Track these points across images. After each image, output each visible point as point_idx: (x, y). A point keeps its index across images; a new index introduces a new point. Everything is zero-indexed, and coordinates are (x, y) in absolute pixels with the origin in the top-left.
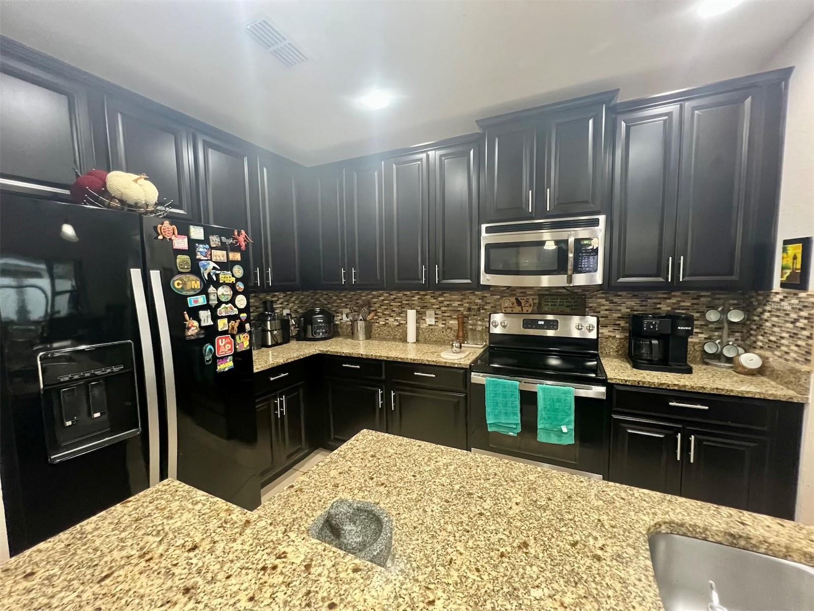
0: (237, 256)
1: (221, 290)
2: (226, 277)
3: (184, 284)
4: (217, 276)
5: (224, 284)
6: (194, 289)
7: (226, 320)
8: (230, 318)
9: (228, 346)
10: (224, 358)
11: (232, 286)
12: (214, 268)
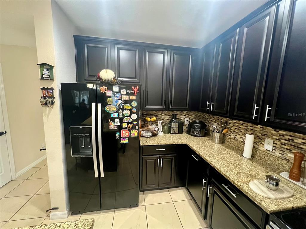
0: (134, 98)
1: (125, 112)
2: (127, 106)
3: (110, 108)
4: (123, 106)
5: (126, 109)
6: (114, 111)
7: (126, 124)
8: (128, 123)
9: (127, 134)
10: (124, 138)
11: (130, 110)
12: (121, 103)
